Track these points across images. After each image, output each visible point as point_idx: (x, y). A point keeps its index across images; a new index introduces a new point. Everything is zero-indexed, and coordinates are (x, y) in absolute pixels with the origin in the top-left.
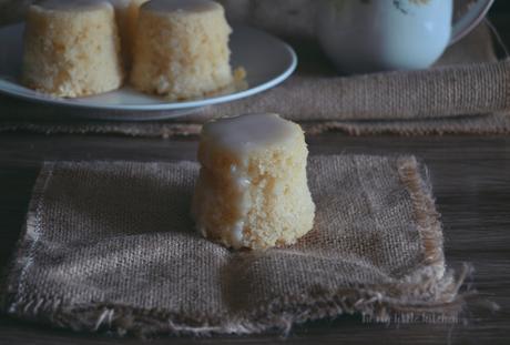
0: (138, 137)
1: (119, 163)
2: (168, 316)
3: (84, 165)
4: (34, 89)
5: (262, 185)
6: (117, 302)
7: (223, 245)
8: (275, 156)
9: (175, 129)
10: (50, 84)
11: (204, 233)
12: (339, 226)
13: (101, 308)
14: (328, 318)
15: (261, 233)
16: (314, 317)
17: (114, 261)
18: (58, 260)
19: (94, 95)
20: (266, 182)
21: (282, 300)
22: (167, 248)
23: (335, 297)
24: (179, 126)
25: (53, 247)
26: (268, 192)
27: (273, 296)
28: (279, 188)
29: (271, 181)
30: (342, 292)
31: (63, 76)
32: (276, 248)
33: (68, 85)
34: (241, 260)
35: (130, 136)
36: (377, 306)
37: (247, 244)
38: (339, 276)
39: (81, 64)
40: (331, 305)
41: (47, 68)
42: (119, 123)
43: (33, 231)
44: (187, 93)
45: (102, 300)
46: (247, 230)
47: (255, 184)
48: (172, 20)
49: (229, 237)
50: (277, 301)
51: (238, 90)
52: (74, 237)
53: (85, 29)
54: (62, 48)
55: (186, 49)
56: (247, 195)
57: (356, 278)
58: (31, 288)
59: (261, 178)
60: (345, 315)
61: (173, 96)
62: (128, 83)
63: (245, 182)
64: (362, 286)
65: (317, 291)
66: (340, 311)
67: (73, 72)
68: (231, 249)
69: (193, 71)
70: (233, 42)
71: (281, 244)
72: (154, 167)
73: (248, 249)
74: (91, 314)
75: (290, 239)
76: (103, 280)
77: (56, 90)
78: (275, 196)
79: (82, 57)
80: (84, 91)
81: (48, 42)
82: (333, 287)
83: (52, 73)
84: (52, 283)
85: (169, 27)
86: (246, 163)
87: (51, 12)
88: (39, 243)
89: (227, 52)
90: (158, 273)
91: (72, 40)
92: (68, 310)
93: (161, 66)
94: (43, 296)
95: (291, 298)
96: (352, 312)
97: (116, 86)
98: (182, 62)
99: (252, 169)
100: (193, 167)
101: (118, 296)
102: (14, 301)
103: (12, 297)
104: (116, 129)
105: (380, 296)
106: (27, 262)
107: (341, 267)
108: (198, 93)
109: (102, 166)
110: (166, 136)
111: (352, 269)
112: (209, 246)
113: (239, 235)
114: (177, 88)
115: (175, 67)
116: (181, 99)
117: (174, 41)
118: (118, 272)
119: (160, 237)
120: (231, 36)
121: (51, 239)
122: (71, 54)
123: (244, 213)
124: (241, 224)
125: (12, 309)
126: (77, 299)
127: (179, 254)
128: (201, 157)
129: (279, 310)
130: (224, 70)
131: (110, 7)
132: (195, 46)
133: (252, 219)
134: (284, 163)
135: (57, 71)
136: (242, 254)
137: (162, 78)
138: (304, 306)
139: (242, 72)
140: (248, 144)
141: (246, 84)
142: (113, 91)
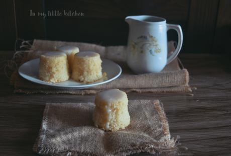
0: (74, 94)
1: (69, 104)
2: (88, 154)
3: (59, 104)
4: (42, 80)
5: (115, 112)
6: (72, 150)
7: (103, 130)
8: (119, 103)
9: (85, 92)
10: (47, 79)
11: (97, 126)
12: (138, 123)
13: (67, 152)
14: (137, 153)
15: (114, 126)
16: (132, 153)
17: (70, 136)
18: (53, 136)
19: (61, 82)
20: (116, 111)
21: (123, 148)
22: (86, 131)
23: (139, 147)
24: (87, 91)
25: (51, 132)
26: (116, 113)
27: (120, 147)
28: (120, 112)
29: (118, 110)
30: (141, 145)
31: (52, 76)
32: (119, 130)
33: (53, 79)
34: (109, 135)
35: (72, 94)
36: (151, 149)
37: (110, 129)
38: (139, 140)
39: (57, 73)
40: (138, 149)
41: (47, 74)
42: (68, 90)
43: (45, 126)
44: (89, 81)
45: (68, 149)
46: (110, 125)
47: (113, 111)
48: (85, 59)
49: (105, 127)
50: (121, 149)
51: (104, 81)
52: (57, 128)
53: (58, 62)
54: (51, 68)
55: (89, 68)
56: (110, 115)
57: (145, 141)
58: (45, 145)
59: (114, 109)
60: (142, 152)
61: (85, 82)
62: (71, 78)
63: (110, 111)
64: (147, 143)
65: (133, 145)
66: (140, 151)
67: (54, 75)
68: (105, 131)
69: (91, 74)
70: (103, 65)
71: (121, 129)
72: (80, 105)
73: (111, 131)
74: (65, 154)
75: (123, 127)
76: (67, 142)
77: (49, 81)
78: (119, 115)
79: (57, 70)
80: (58, 81)
81: (47, 66)
82: (138, 144)
83: (48, 76)
84: (52, 144)
85: (84, 61)
86: (110, 105)
87: (48, 57)
88: (47, 130)
89: (101, 68)
90: (84, 139)
91: (54, 66)
92: (57, 152)
93: (81, 73)
94: (49, 148)
95: (125, 148)
96: (144, 151)
97: (67, 79)
98: (88, 72)
99: (112, 107)
100: (92, 104)
101: (72, 148)
102: (40, 150)
103: (39, 149)
104: (68, 92)
105: (152, 146)
106: (43, 137)
107: (140, 137)
108: (92, 81)
109: (64, 104)
110: (83, 94)
111: (143, 137)
112: (99, 130)
113: (108, 127)
114: (86, 80)
115: (85, 73)
116: (88, 83)
117: (85, 66)
118: (72, 139)
119: (84, 128)
120: (102, 63)
121: (50, 129)
122: (54, 70)
123: (110, 120)
124: (108, 124)
125: (40, 152)
126: (60, 149)
127: (90, 133)
128: (96, 103)
129: (122, 151)
130: (100, 74)
131: (65, 55)
132: (91, 67)
133: (112, 122)
134: (121, 105)
135: (49, 75)
136: (109, 132)
137: (81, 77)
138: (130, 150)
139: (105, 74)
140: (111, 99)
141: (107, 78)
142: (67, 81)
